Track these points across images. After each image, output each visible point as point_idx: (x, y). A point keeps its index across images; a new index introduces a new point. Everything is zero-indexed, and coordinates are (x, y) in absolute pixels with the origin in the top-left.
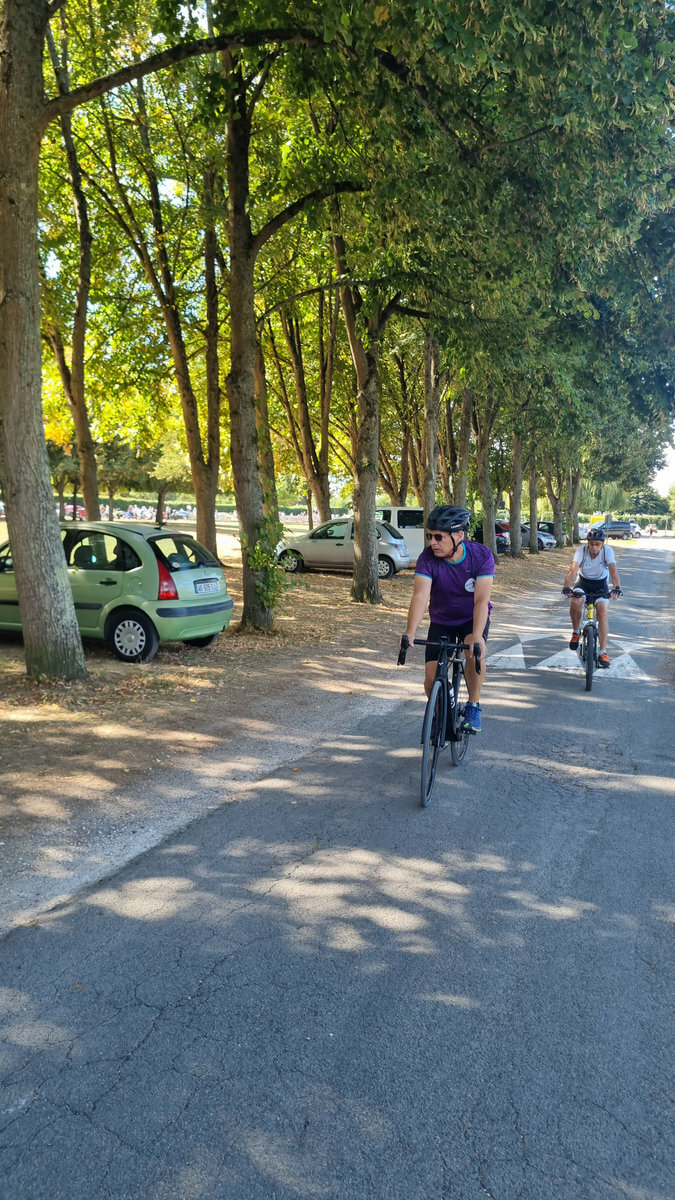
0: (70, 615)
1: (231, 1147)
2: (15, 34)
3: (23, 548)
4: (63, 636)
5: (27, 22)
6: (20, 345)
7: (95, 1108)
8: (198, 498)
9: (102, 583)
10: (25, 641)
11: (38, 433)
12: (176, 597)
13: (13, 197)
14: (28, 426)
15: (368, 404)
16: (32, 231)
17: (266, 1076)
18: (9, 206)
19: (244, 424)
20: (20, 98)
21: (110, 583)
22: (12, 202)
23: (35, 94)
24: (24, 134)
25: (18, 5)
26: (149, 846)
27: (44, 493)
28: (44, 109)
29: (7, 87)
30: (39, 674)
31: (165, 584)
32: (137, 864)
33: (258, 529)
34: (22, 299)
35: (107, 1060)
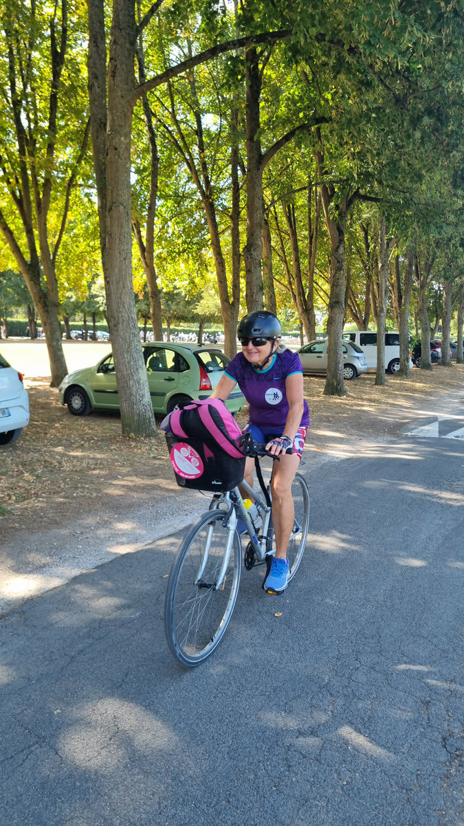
0: (147, 398)
2: (118, 47)
3: (121, 358)
4: (144, 411)
5: (126, 39)
6: (120, 235)
8: (226, 327)
9: (165, 379)
10: (121, 414)
11: (129, 287)
13: (117, 146)
14: (124, 284)
15: (338, 262)
16: (128, 166)
18: (114, 152)
19: (255, 278)
20: (120, 86)
21: (170, 380)
22: (116, 149)
23: (130, 83)
24: (123, 107)
25: (120, 30)
27: (133, 324)
28: (135, 92)
29: (114, 79)
30: (130, 433)
31: (204, 380)
34: (121, 207)
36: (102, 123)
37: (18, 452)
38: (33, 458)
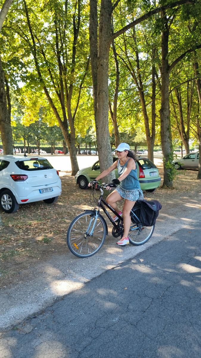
1: (179, 344)
2: (103, 17)
3: (103, 163)
5: (107, 13)
6: (103, 106)
7: (137, 324)
8: (149, 147)
11: (107, 130)
12: (144, 177)
14: (105, 129)
16: (107, 73)
17: (187, 324)
18: (101, 67)
19: (165, 124)
20: (104, 35)
22: (102, 65)
23: (109, 34)
24: (105, 45)
25: (105, 9)
26: (142, 250)
27: (109, 147)
28: (111, 37)
29: (101, 33)
31: (141, 173)
32: (139, 255)
33: (169, 156)
34: (104, 93)
35: (139, 311)
36: (95, 54)
37: (56, 207)
38: (63, 211)
